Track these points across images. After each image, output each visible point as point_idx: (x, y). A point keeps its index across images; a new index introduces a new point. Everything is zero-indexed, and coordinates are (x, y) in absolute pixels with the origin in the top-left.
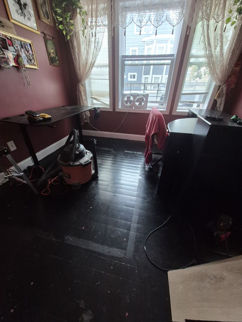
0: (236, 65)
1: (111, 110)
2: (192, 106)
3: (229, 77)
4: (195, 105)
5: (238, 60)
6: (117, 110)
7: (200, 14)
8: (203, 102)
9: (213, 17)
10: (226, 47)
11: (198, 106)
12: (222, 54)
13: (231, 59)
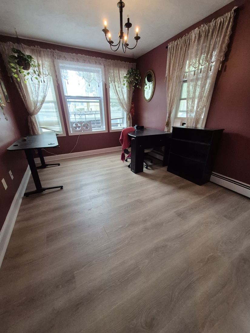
0: (132, 104)
1: (65, 135)
2: (118, 126)
3: (131, 109)
4: (119, 125)
5: (132, 102)
6: (70, 135)
7: (110, 79)
8: (123, 123)
9: (116, 81)
10: (125, 96)
11: (121, 125)
12: (124, 99)
13: (129, 101)
